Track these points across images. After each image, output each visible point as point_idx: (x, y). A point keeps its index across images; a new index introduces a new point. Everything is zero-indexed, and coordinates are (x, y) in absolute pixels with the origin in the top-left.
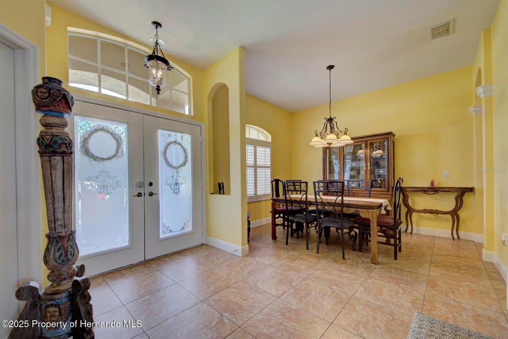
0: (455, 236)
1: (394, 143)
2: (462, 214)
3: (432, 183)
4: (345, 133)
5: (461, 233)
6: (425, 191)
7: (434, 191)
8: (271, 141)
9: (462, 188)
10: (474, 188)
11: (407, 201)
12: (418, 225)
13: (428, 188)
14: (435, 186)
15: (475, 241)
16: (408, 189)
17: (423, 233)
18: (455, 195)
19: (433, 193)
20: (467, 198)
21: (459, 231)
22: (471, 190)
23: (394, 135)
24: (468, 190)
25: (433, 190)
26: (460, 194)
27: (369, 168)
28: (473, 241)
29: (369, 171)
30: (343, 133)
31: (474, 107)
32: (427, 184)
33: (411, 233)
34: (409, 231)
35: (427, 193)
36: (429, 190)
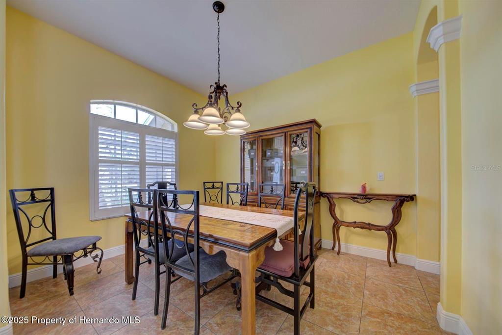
0: (392, 260)
1: (319, 135)
2: (400, 229)
3: (364, 188)
4: (238, 110)
5: (399, 255)
6: (354, 198)
7: (365, 199)
8: (177, 131)
9: (401, 196)
10: (415, 195)
11: (334, 211)
12: (347, 242)
13: (358, 195)
14: (367, 193)
15: (417, 268)
16: (334, 196)
17: (353, 252)
18: (392, 204)
19: (364, 201)
20: (406, 209)
21: (396, 253)
22: (412, 198)
23: (319, 126)
24: (409, 198)
25: (365, 197)
26: (398, 205)
27: (289, 168)
28: (413, 268)
29: (288, 172)
30: (235, 109)
31: (416, 85)
32: (358, 190)
33: (339, 253)
34: (337, 249)
35: (358, 202)
36: (360, 197)
